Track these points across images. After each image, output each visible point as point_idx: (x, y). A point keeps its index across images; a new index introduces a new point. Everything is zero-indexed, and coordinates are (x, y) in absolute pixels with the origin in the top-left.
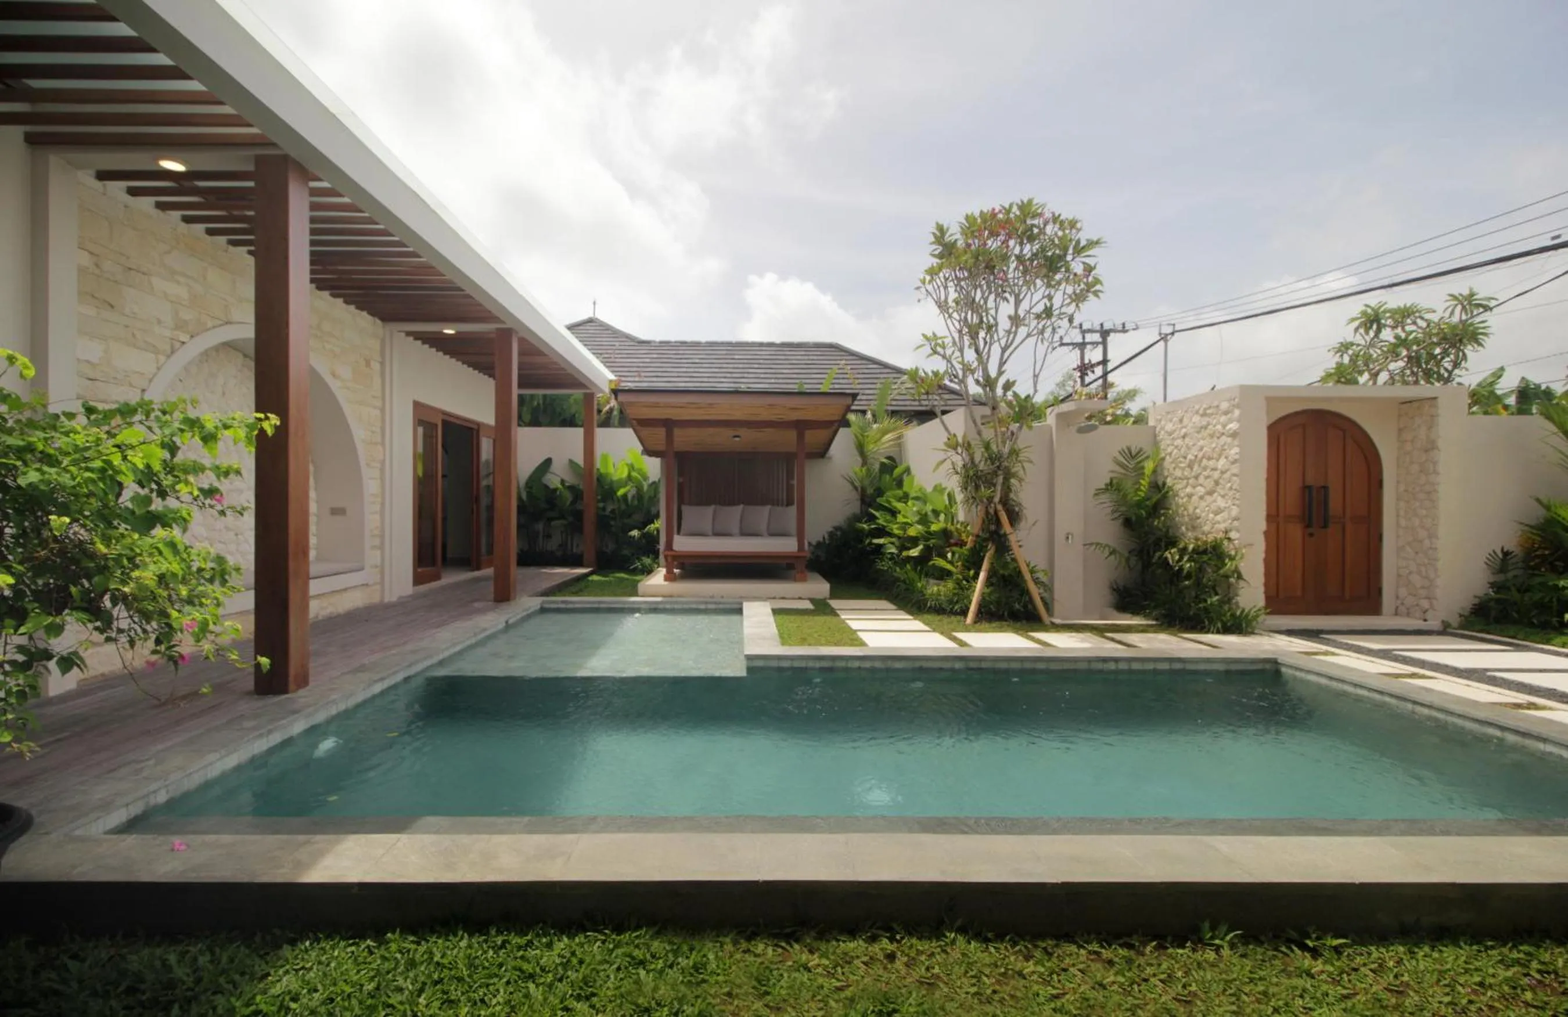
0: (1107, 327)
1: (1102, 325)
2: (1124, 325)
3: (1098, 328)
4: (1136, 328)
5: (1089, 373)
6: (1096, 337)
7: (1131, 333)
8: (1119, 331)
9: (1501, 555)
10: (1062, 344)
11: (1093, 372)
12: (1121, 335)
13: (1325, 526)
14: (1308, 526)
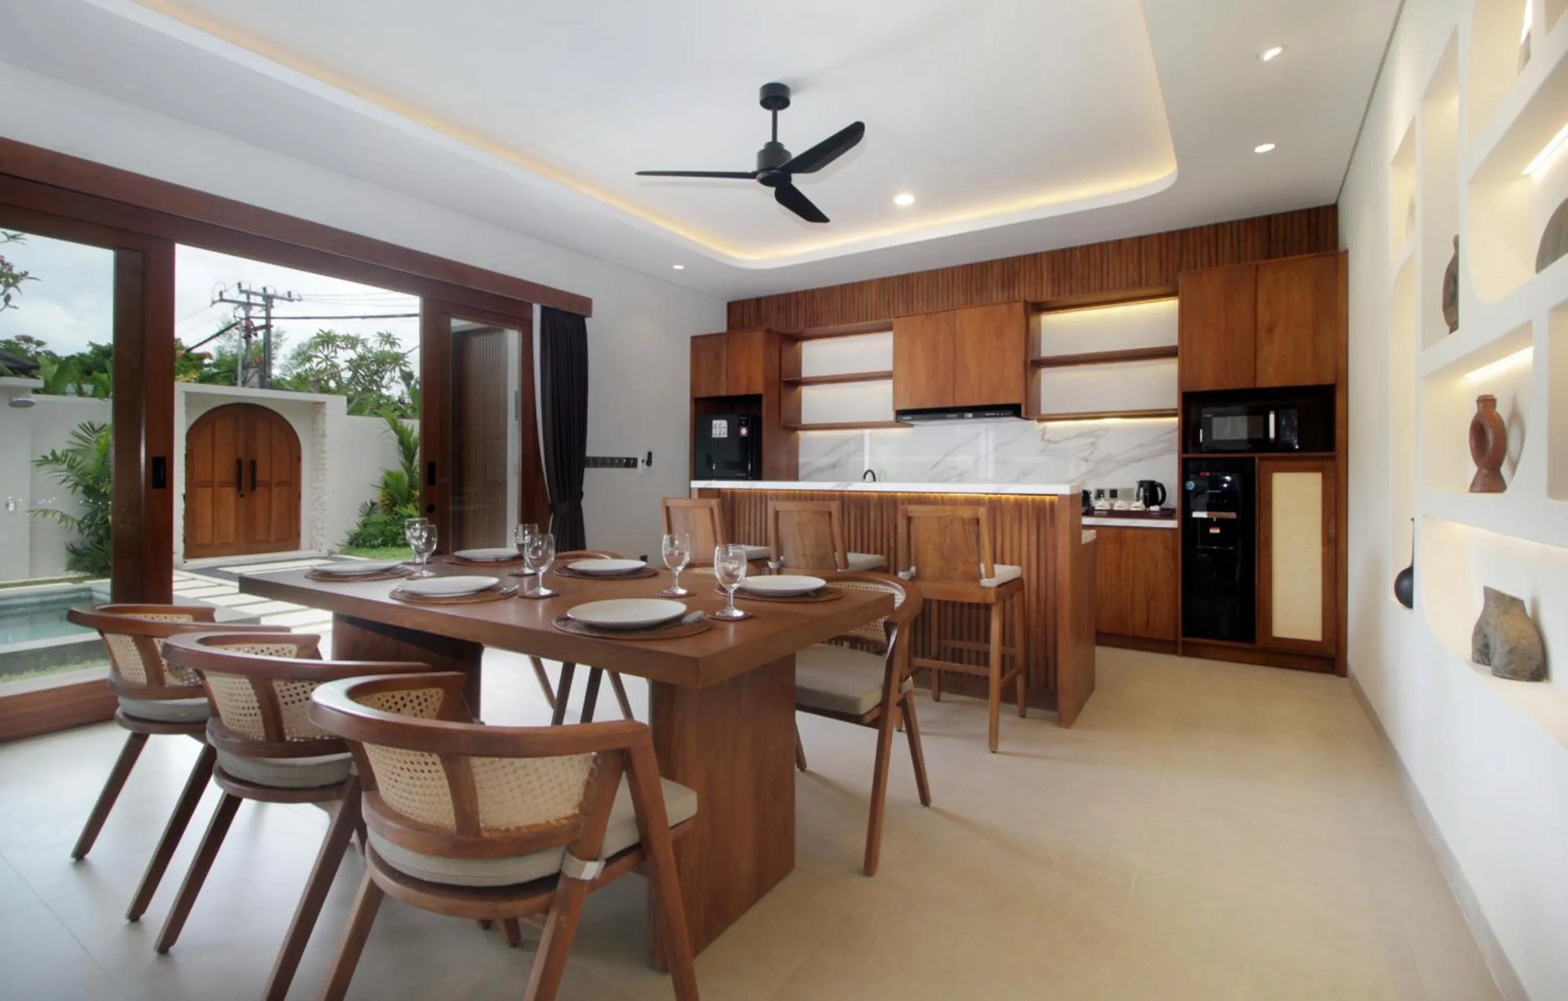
0: (270, 292)
1: (265, 289)
2: (289, 294)
3: (261, 291)
4: (300, 300)
5: (253, 336)
6: (259, 300)
7: (296, 303)
8: (286, 299)
9: (370, 505)
10: (222, 300)
11: (256, 335)
12: (286, 303)
13: (253, 488)
14: (239, 488)
